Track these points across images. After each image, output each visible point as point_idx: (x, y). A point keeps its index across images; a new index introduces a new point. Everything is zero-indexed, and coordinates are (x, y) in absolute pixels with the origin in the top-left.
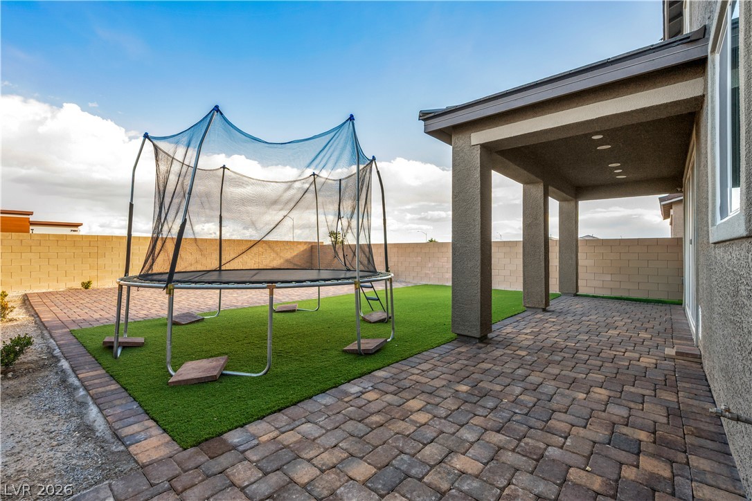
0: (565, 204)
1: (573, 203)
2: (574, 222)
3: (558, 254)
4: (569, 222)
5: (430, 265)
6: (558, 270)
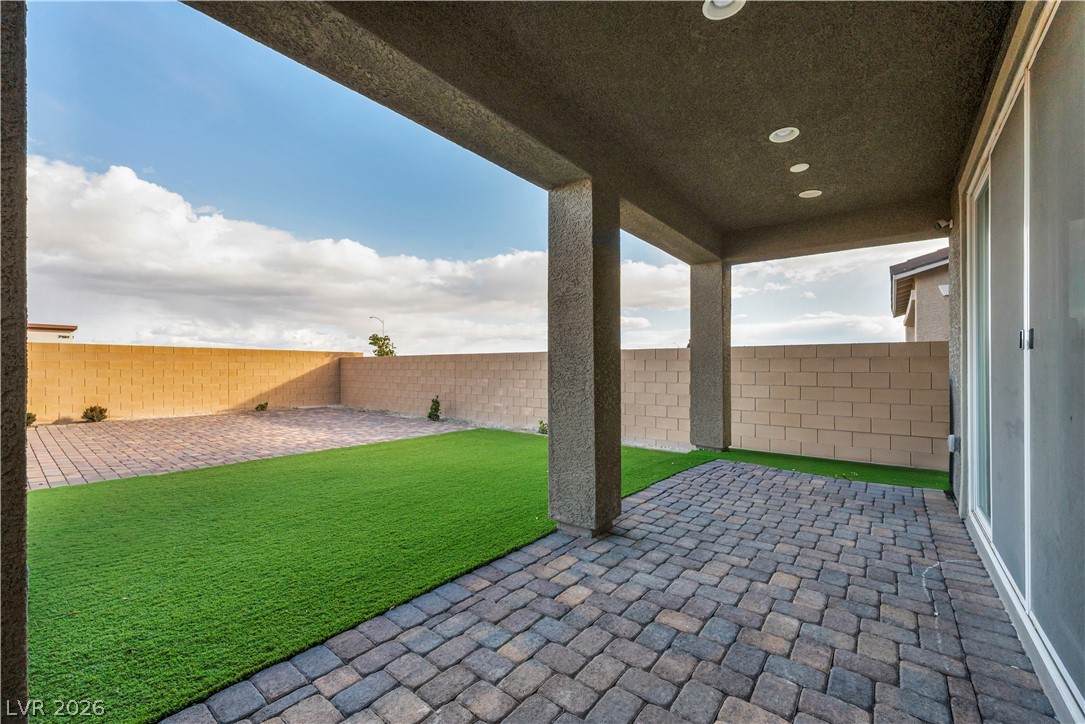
0: (702, 269)
1: (717, 268)
2: (719, 308)
4: (709, 308)
5: (501, 392)
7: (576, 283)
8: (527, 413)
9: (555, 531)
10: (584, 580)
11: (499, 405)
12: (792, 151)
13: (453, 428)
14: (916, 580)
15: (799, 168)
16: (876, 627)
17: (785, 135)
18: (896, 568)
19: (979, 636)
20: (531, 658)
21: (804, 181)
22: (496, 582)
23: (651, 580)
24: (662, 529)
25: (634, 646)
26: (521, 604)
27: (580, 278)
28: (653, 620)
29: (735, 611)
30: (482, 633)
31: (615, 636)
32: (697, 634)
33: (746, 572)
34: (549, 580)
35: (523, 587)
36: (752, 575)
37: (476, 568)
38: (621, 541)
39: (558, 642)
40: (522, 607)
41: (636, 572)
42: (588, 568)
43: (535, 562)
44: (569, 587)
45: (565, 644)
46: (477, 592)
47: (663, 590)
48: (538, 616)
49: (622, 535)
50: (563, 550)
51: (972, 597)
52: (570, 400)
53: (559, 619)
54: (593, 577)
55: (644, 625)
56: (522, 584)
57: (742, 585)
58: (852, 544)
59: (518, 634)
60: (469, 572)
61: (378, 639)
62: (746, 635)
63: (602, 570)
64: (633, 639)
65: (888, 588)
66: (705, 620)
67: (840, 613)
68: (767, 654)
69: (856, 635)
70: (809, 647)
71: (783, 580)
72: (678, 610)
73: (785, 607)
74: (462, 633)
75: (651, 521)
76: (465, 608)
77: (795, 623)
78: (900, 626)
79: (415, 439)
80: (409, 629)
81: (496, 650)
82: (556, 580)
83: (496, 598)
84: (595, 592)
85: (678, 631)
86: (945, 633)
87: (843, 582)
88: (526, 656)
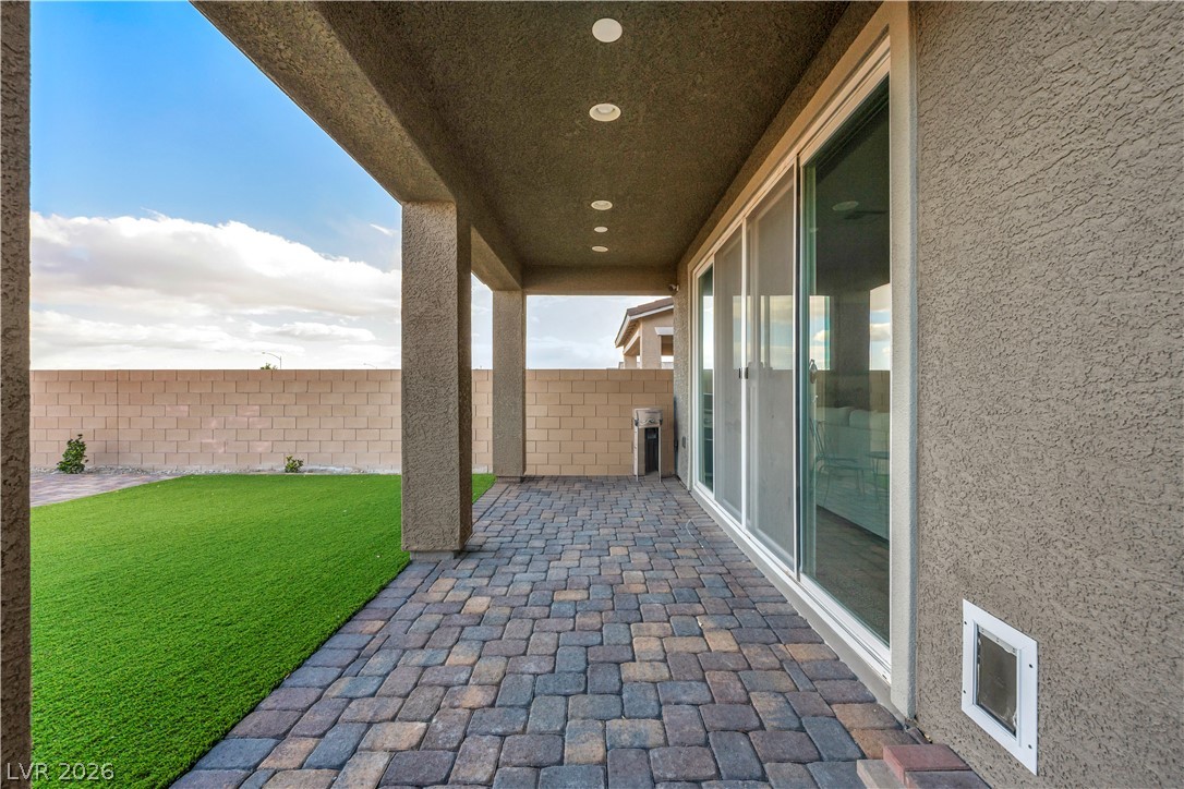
0: (504, 295)
1: (517, 296)
2: (519, 334)
3: (491, 396)
4: (510, 333)
5: (214, 424)
6: (491, 426)
7: (437, 304)
8: (260, 450)
9: (410, 563)
10: (475, 592)
11: (210, 441)
12: (602, 217)
13: (135, 481)
14: (684, 532)
15: (601, 230)
16: (680, 562)
17: (602, 205)
18: (672, 527)
19: (725, 552)
20: (480, 657)
21: (600, 239)
22: (389, 619)
23: (529, 576)
24: (510, 539)
25: (551, 621)
26: (434, 626)
27: (442, 301)
28: (553, 601)
29: (602, 578)
30: (420, 658)
31: (534, 620)
32: (588, 598)
33: (592, 552)
34: (442, 601)
35: (421, 614)
36: (598, 553)
37: (354, 614)
38: (482, 555)
39: (493, 639)
40: (436, 629)
41: (514, 574)
42: (472, 583)
43: (414, 593)
44: (466, 601)
45: (500, 638)
46: (377, 633)
47: (545, 580)
48: (459, 629)
49: (479, 551)
50: (434, 575)
51: (713, 534)
52: (429, 423)
53: (479, 624)
54: (481, 587)
55: (550, 606)
56: (418, 612)
57: (596, 561)
58: (641, 519)
59: (452, 647)
60: (349, 620)
61: (303, 704)
62: (616, 590)
63: (486, 581)
64: (548, 617)
65: (674, 540)
66: (588, 589)
67: (659, 561)
68: (636, 594)
69: (645, 583)
70: (655, 583)
71: (617, 552)
72: (565, 589)
73: (629, 566)
74: (395, 667)
75: (496, 534)
76: (376, 648)
77: (641, 573)
78: (690, 558)
79: (73, 502)
80: (329, 685)
81: (443, 664)
82: (450, 598)
83: (403, 630)
84: (493, 597)
85: (576, 602)
86: (711, 555)
87: (650, 543)
88: (475, 658)
